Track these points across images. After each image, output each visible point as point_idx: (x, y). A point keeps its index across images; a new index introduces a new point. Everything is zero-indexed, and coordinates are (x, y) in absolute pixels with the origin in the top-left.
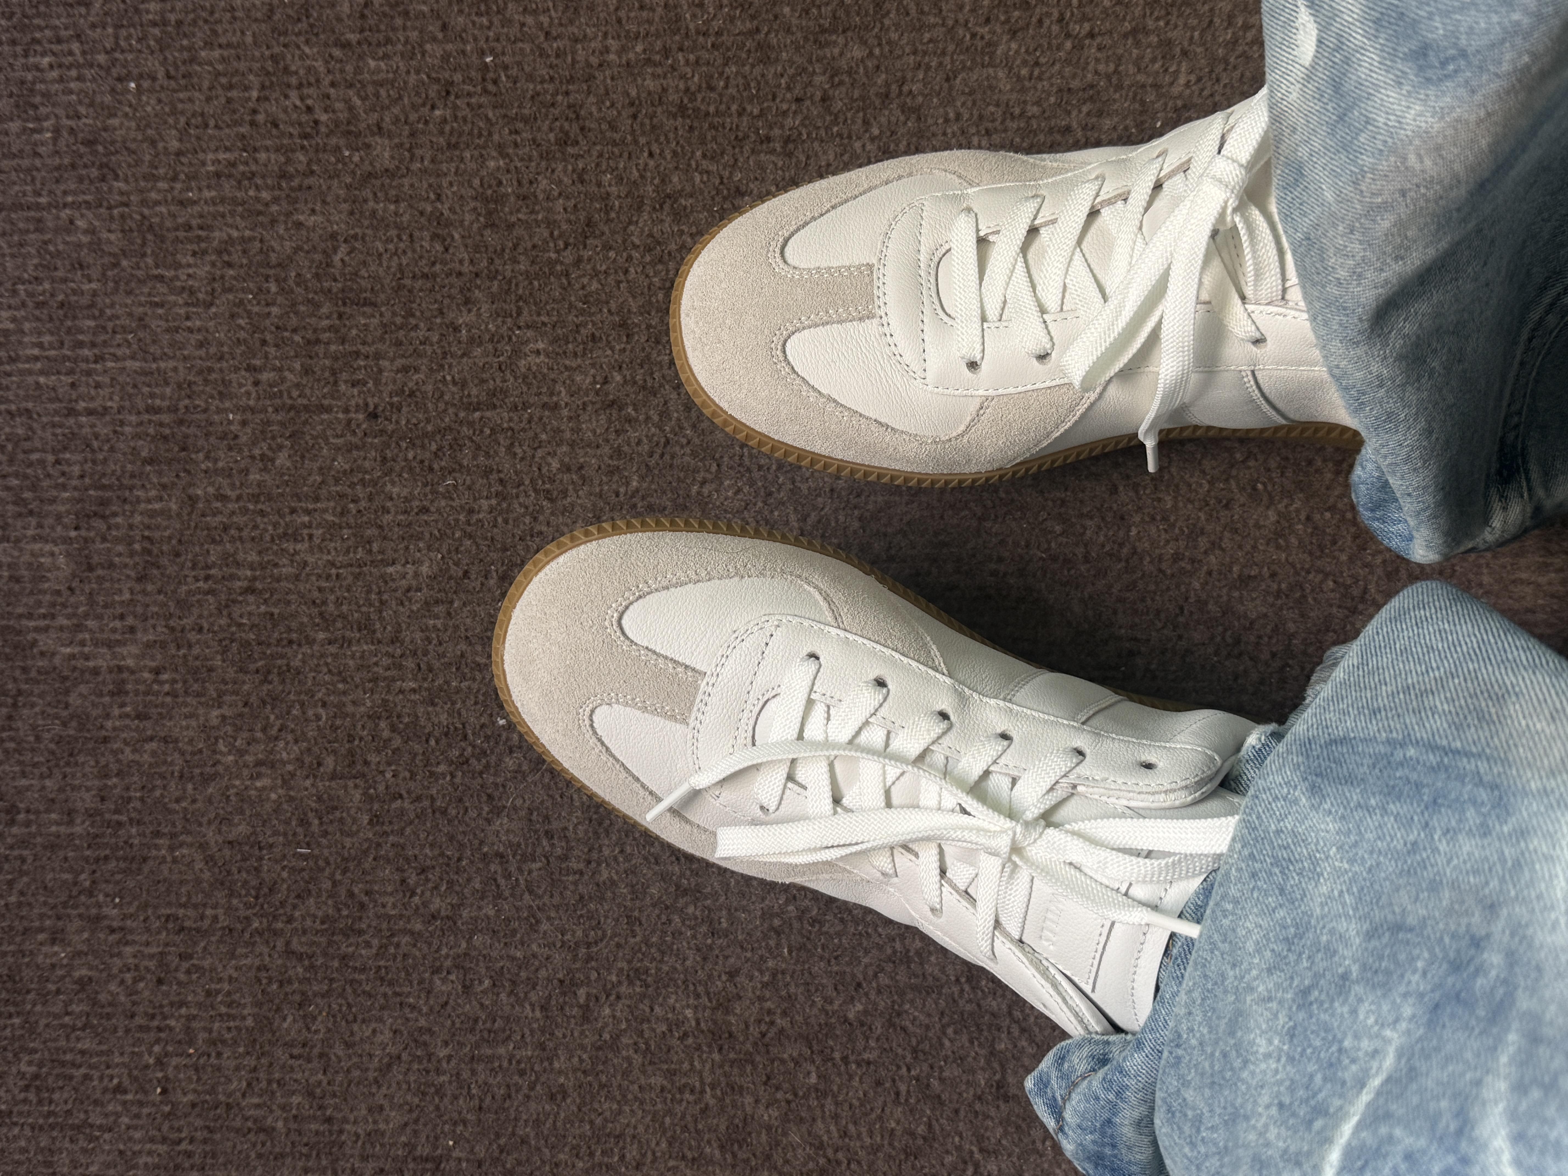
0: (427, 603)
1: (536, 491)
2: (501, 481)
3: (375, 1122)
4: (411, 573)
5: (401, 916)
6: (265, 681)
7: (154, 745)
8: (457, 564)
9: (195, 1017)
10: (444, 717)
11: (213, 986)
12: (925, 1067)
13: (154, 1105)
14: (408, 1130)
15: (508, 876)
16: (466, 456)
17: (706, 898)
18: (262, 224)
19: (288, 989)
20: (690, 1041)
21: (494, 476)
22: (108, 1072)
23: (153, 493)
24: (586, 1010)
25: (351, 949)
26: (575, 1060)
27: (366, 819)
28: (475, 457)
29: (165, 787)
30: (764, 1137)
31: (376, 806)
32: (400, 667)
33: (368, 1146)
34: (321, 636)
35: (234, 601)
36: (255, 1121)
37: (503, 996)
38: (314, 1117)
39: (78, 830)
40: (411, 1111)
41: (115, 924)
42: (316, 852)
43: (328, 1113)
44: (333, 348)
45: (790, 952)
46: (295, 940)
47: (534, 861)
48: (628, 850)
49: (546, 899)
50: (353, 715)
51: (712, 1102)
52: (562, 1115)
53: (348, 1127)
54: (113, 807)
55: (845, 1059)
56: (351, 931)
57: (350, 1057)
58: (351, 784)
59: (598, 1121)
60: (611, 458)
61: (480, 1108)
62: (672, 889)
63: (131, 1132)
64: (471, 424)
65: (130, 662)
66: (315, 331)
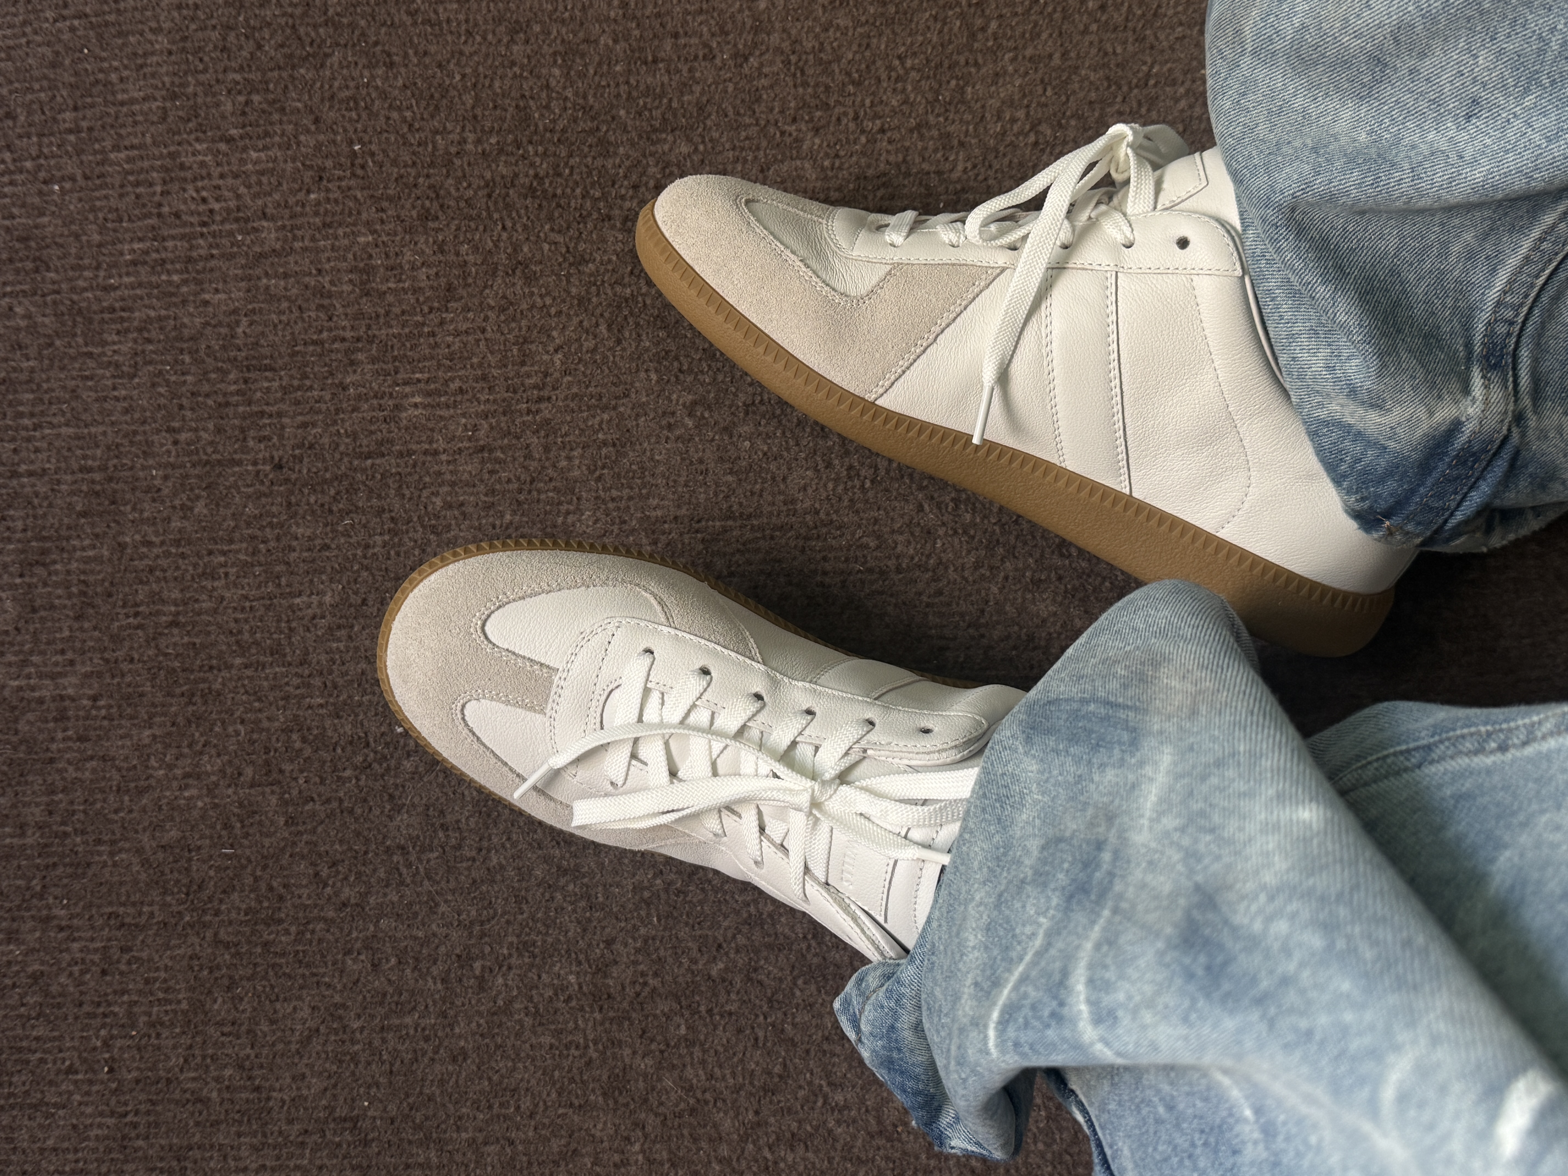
0: (330, 628)
1: (423, 526)
2: (392, 519)
3: (298, 1089)
4: (316, 603)
5: (316, 905)
6: (190, 703)
7: (94, 763)
8: (356, 593)
9: (136, 1002)
10: (348, 728)
11: (152, 975)
12: (780, 1015)
13: (102, 1082)
14: (328, 1094)
15: (409, 865)
16: (361, 499)
17: (584, 876)
18: (175, 305)
19: (217, 974)
20: (573, 1003)
21: (386, 515)
22: (60, 1055)
23: (87, 542)
24: (481, 980)
25: (272, 937)
26: (474, 1024)
27: (282, 821)
28: (369, 499)
29: (104, 801)
30: (641, 1084)
31: (290, 809)
32: (309, 685)
33: (293, 1110)
34: (238, 661)
35: (160, 634)
36: (193, 1092)
37: (408, 971)
38: (245, 1088)
39: (29, 841)
40: (329, 1077)
41: (64, 923)
42: (239, 852)
43: (257, 1082)
44: (241, 409)
45: (659, 920)
46: (222, 931)
47: (432, 850)
48: (514, 837)
49: (443, 884)
50: (268, 730)
51: (595, 1055)
52: (464, 1074)
53: (274, 1094)
54: (59, 819)
55: (710, 1011)
56: (272, 921)
57: (274, 1032)
58: (268, 790)
59: (495, 1078)
60: (486, 495)
61: (391, 1072)
62: (554, 870)
63: (83, 1108)
64: (364, 470)
65: (70, 691)
66: (225, 395)
